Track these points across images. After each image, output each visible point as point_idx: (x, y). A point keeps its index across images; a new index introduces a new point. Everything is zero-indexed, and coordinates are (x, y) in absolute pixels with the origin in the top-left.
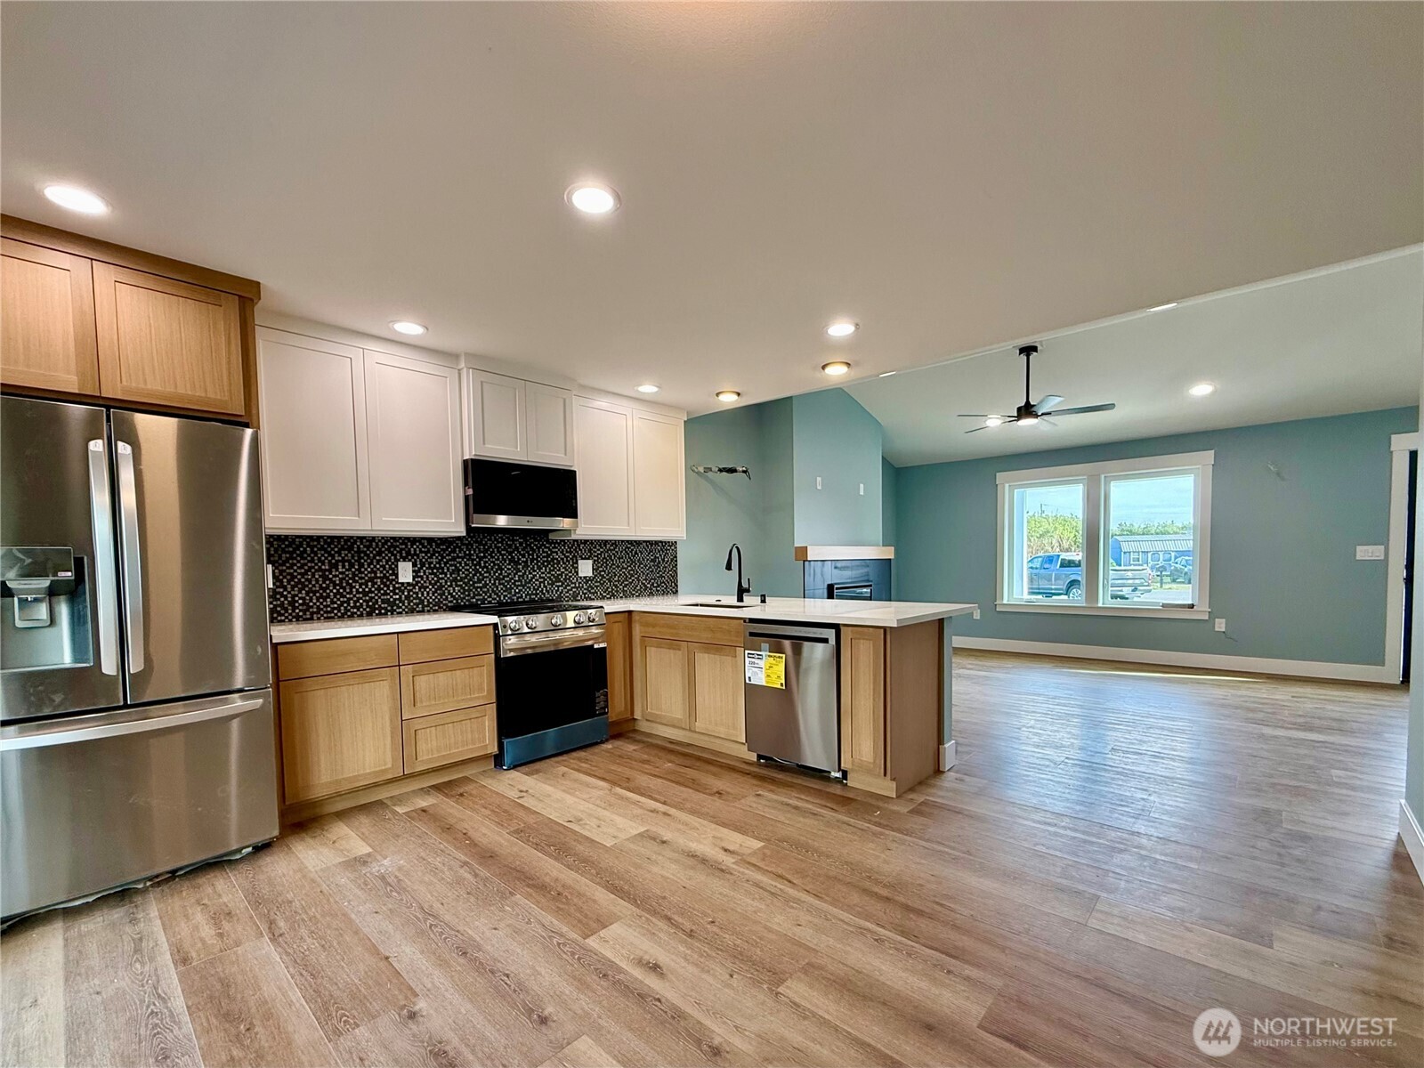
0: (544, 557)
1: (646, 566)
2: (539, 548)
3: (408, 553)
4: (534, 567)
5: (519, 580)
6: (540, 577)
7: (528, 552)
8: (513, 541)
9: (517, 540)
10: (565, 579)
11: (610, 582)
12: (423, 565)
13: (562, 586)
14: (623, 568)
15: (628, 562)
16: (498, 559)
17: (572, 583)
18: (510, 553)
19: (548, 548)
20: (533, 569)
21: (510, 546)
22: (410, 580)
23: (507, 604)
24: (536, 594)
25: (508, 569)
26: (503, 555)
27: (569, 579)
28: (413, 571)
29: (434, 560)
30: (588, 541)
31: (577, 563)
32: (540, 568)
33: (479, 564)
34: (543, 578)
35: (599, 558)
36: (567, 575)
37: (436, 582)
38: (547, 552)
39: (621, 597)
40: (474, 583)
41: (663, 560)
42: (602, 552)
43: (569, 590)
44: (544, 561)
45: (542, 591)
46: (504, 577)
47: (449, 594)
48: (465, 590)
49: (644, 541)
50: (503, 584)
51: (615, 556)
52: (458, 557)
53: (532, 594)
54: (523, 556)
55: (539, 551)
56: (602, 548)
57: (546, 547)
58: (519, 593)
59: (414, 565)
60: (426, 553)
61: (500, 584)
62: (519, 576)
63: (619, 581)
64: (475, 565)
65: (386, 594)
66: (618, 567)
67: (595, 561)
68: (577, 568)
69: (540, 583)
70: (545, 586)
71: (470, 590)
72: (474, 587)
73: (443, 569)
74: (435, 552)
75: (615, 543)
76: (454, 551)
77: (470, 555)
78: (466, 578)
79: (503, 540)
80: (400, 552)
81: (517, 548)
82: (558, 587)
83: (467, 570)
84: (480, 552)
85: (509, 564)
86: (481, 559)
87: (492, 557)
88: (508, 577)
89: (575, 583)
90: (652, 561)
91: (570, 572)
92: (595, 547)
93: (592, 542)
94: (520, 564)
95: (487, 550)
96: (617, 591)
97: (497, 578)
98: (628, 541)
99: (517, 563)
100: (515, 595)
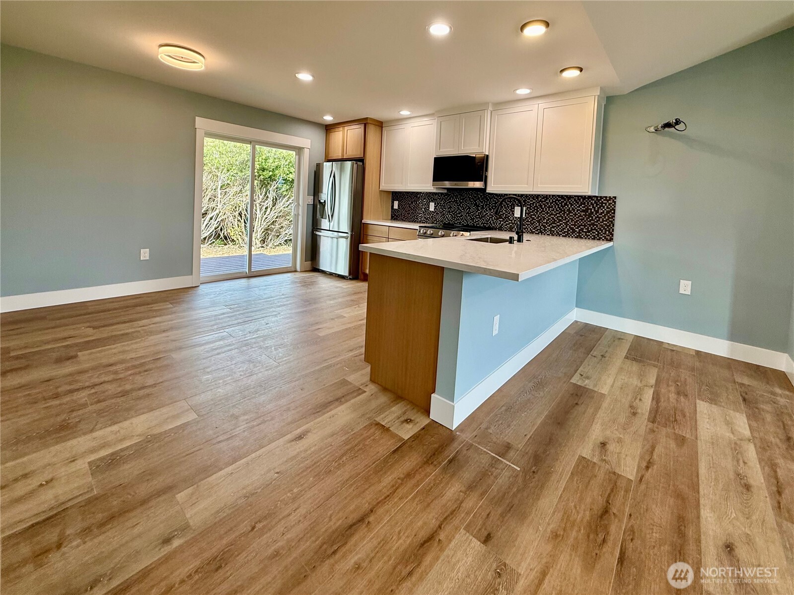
0: (493, 204)
1: (575, 215)
2: (491, 199)
3: (434, 199)
4: (487, 209)
5: (478, 215)
6: (490, 215)
7: (484, 201)
8: (477, 194)
9: (479, 194)
10: (505, 218)
11: (539, 222)
12: (438, 204)
13: (503, 221)
14: (552, 214)
15: (557, 210)
16: (468, 204)
17: (510, 220)
18: (475, 201)
19: (497, 199)
20: (486, 210)
21: (475, 197)
22: (433, 210)
23: (471, 226)
24: (487, 224)
25: (473, 209)
26: (471, 202)
27: (508, 218)
28: (435, 206)
29: (442, 202)
30: (524, 195)
31: (514, 208)
32: (490, 210)
33: (460, 205)
34: (492, 215)
35: (531, 206)
36: (506, 215)
37: (442, 212)
38: (495, 201)
39: (548, 235)
40: (457, 214)
41: (597, 212)
42: (534, 203)
43: (507, 224)
44: (493, 206)
45: (490, 222)
46: (471, 212)
47: (447, 218)
48: (453, 217)
49: (575, 196)
50: (470, 216)
51: (545, 206)
52: (451, 201)
53: (485, 223)
54: (482, 203)
55: (491, 201)
56: (535, 200)
57: (495, 198)
58: (478, 222)
59: (435, 204)
60: (440, 199)
61: (468, 216)
62: (479, 213)
63: (547, 223)
64: (458, 206)
65: (425, 215)
66: (547, 213)
67: (528, 208)
68: (514, 211)
69: (490, 218)
70: (492, 220)
71: (455, 217)
72: (457, 216)
73: (445, 206)
74: (443, 199)
75: (546, 197)
76: (450, 199)
77: (457, 201)
78: (453, 211)
79: (472, 194)
80: (431, 198)
81: (479, 199)
82: (501, 221)
83: (455, 208)
84: (461, 200)
85: (474, 206)
86: (461, 203)
87: (466, 202)
88: (472, 212)
89: (512, 221)
90: (583, 211)
91: (509, 213)
92: (529, 199)
93: (526, 196)
94: (480, 207)
95: (463, 199)
96: (545, 230)
97: (468, 213)
98: (558, 196)
99: (478, 206)
100: (475, 223)
